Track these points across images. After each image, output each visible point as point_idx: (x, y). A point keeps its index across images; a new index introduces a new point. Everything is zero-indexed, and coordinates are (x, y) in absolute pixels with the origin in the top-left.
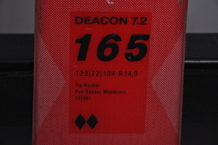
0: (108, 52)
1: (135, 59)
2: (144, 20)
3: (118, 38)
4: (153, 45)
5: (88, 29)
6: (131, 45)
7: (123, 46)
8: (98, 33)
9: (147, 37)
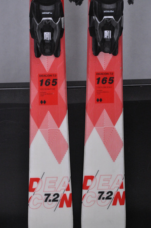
0: (104, 82)
1: (111, 83)
2: (112, 73)
3: (106, 78)
4: (115, 79)
5: (99, 76)
6: (110, 80)
7: (108, 80)
8: (102, 77)
9: (113, 78)
